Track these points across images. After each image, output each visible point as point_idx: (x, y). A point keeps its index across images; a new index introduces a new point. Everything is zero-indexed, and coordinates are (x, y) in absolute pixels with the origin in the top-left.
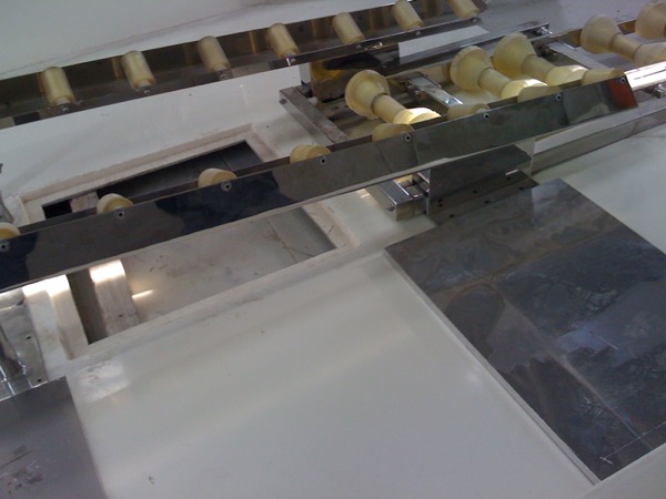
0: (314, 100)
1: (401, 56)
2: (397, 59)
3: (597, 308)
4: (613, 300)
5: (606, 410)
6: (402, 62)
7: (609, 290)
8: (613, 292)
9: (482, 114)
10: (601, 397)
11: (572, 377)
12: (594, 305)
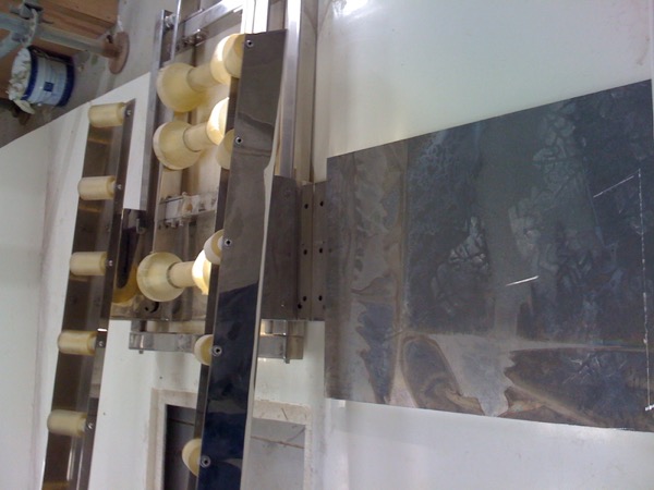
0: (151, 325)
1: (138, 208)
2: (140, 214)
3: (482, 255)
4: (482, 231)
5: (598, 353)
6: (145, 209)
7: (469, 224)
8: (473, 222)
9: (223, 247)
10: (581, 346)
11: (545, 352)
12: (478, 254)
